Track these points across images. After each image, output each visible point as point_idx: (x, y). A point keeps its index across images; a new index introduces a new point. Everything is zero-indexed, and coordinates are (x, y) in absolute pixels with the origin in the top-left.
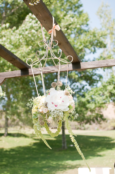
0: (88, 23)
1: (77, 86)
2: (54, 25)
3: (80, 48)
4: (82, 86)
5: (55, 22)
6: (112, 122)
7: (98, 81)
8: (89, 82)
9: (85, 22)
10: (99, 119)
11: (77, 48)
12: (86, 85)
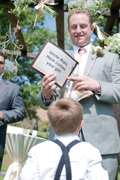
0: (44, 22)
1: (18, 80)
2: (18, 25)
3: (30, 43)
4: (23, 81)
5: (19, 24)
6: (44, 124)
7: (39, 80)
8: (30, 78)
9: (41, 20)
10: (31, 115)
11: (27, 43)
12: (27, 81)
